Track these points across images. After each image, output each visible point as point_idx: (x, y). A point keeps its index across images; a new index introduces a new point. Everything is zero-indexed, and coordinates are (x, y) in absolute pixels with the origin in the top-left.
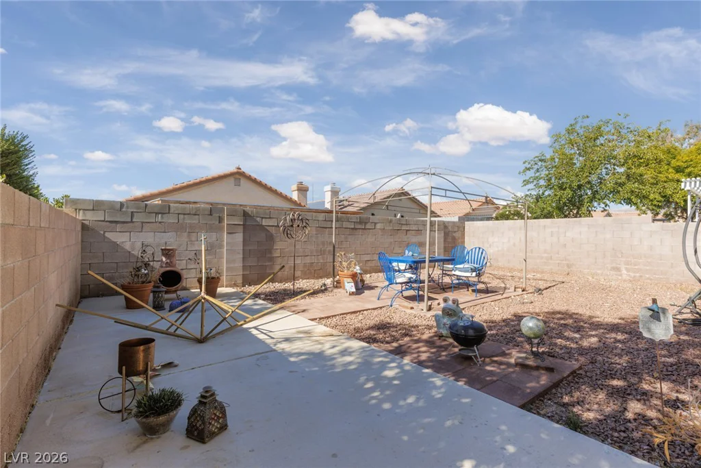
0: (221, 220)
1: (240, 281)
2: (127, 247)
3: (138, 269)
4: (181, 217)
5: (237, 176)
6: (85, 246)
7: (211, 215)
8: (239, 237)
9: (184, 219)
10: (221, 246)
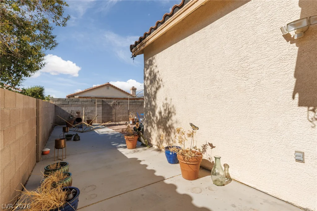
0: (95, 103)
1: (101, 122)
2: (67, 111)
3: (70, 117)
4: (83, 102)
5: (108, 86)
6: (56, 111)
7: (92, 101)
8: (101, 108)
9: (83, 103)
10: (95, 111)
